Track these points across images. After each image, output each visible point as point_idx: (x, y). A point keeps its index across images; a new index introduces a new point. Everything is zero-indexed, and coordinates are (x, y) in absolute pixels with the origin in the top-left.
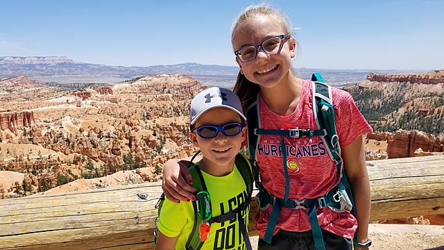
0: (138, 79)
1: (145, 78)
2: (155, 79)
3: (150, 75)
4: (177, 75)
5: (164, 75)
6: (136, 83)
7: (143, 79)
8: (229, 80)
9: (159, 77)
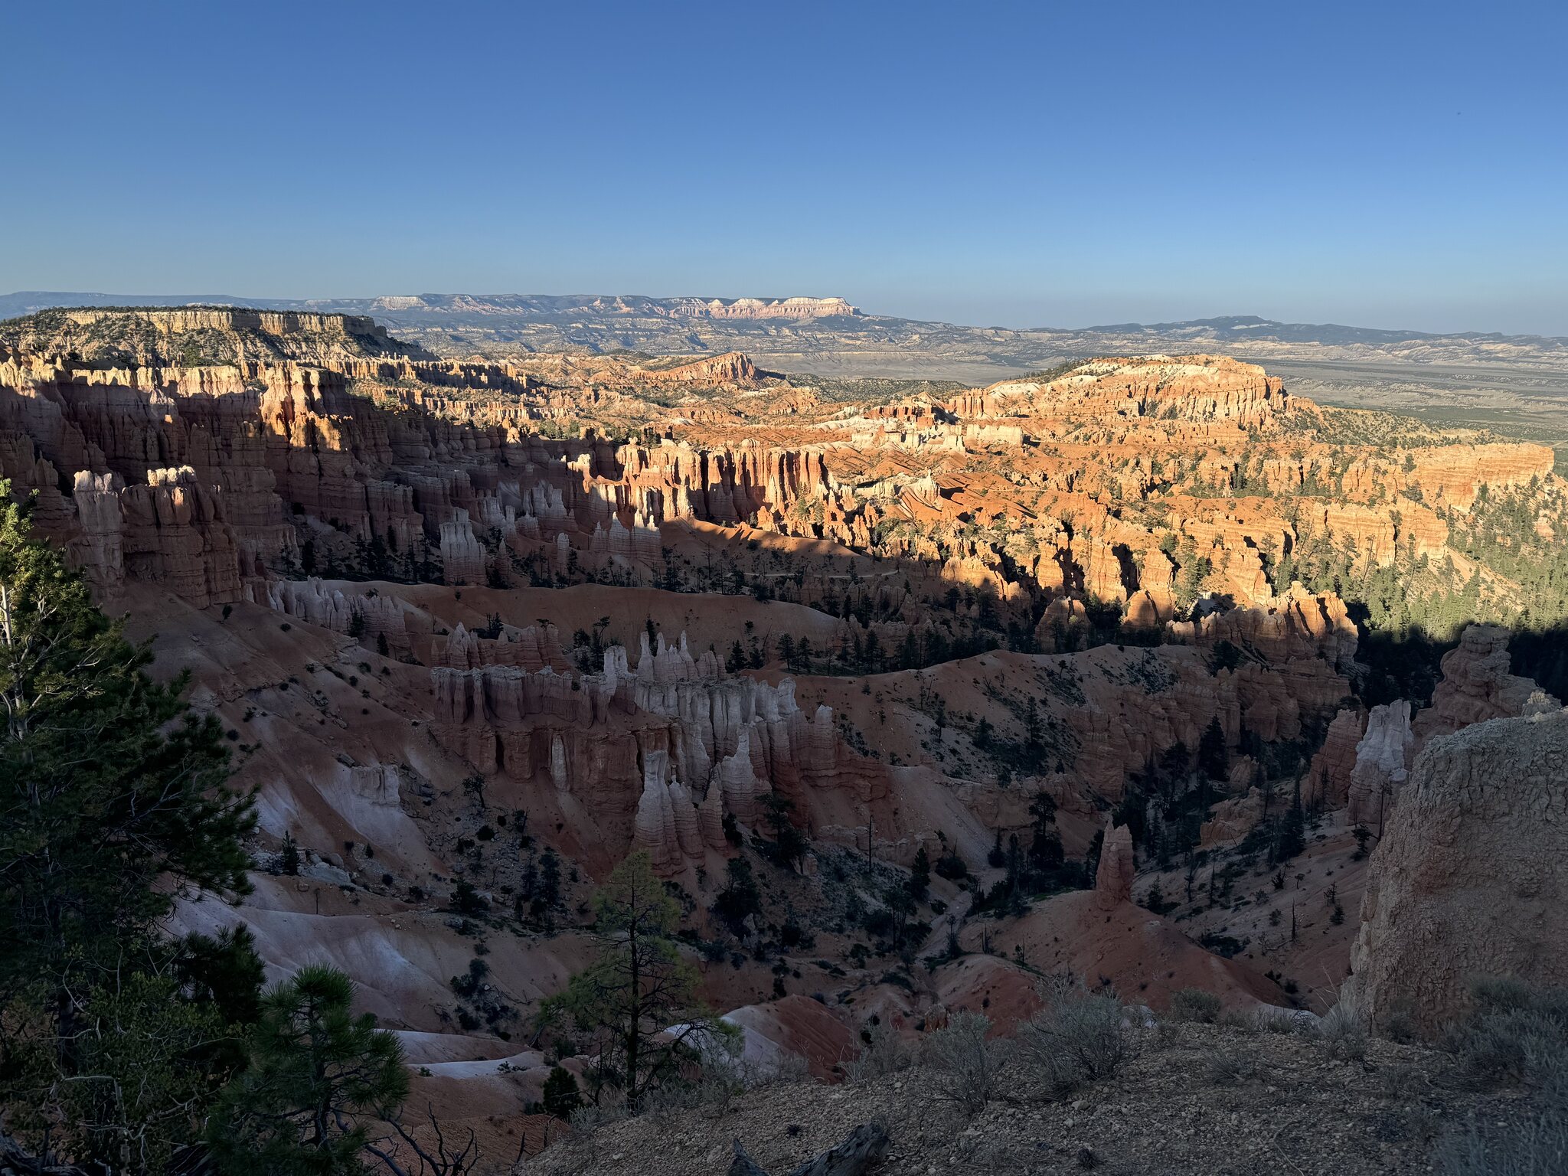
0: (1066, 368)
1: (1093, 367)
2: (1127, 370)
3: (1104, 357)
4: (1203, 357)
5: (1157, 357)
6: (1063, 381)
7: (1085, 368)
8: (1387, 383)
9: (1142, 363)
